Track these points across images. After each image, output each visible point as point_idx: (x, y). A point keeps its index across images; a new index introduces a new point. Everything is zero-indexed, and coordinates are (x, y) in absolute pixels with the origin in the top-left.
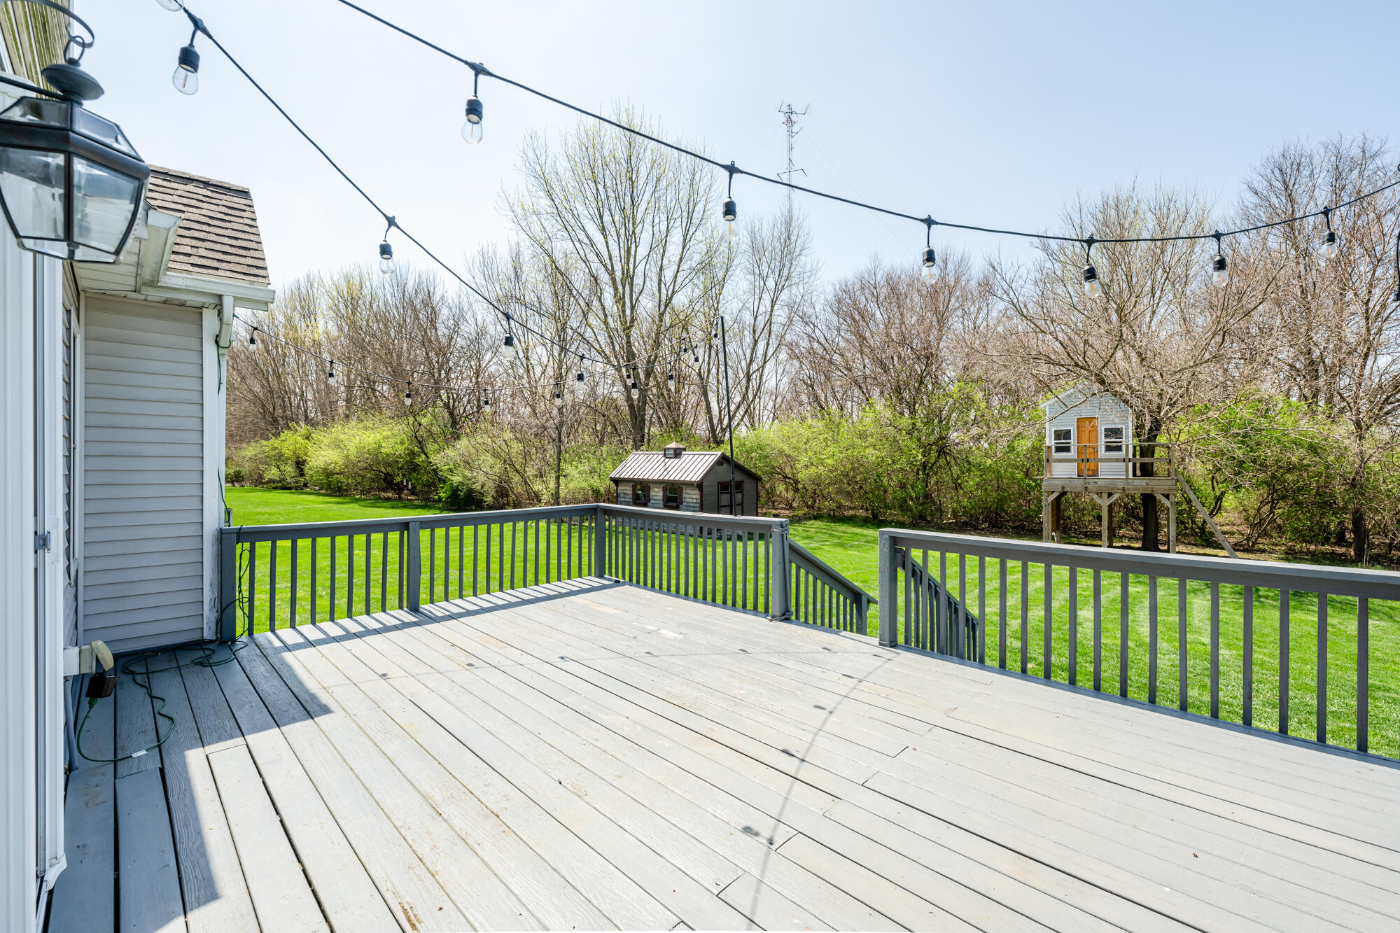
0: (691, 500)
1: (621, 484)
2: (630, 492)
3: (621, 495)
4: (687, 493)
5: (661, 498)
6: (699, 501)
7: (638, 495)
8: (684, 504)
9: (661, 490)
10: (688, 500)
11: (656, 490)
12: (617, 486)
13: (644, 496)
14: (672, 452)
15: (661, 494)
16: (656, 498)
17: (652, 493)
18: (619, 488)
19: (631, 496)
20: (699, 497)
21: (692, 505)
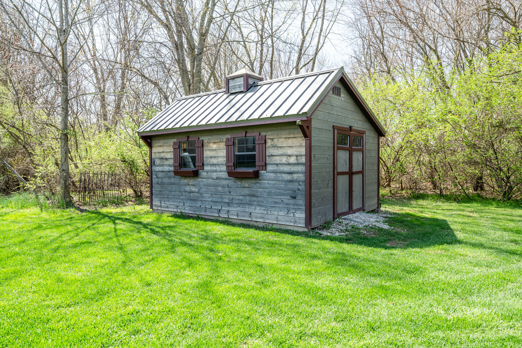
0: (284, 160)
1: (156, 143)
2: (171, 155)
3: (158, 162)
4: (274, 146)
5: (223, 160)
6: (303, 160)
7: (182, 158)
8: (269, 168)
9: (223, 145)
10: (277, 160)
11: (214, 146)
12: (150, 145)
13: (193, 159)
14: (241, 81)
15: (223, 153)
16: (214, 161)
17: (207, 153)
18: (154, 150)
19: (171, 162)
20: (303, 151)
21: (287, 168)
